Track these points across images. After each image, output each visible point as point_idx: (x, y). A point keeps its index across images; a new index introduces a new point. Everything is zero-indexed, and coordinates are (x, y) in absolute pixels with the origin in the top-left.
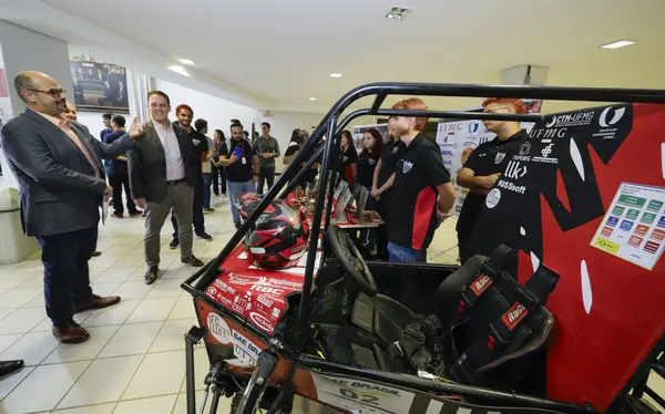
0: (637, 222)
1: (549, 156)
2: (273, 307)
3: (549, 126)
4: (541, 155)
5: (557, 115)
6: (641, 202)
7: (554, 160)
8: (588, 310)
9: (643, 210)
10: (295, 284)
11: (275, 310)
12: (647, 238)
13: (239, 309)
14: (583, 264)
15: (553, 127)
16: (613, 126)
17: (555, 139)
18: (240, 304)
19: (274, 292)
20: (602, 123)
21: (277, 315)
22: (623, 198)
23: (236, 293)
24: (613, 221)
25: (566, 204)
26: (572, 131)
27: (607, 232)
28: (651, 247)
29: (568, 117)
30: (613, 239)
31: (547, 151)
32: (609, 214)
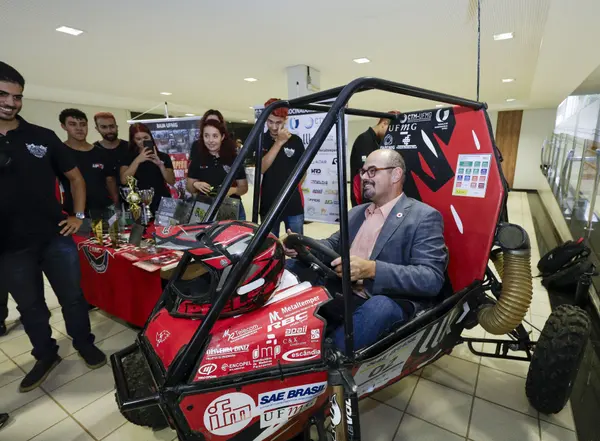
0: (471, 175)
1: (410, 144)
2: (309, 330)
3: (403, 122)
4: (403, 144)
5: (407, 114)
6: (471, 163)
7: (414, 147)
8: (462, 231)
9: (473, 167)
10: (312, 301)
11: (313, 332)
12: (478, 182)
13: (266, 363)
14: (452, 207)
15: (406, 123)
16: (445, 121)
17: (410, 132)
18: (262, 356)
19: (298, 317)
20: (439, 120)
21: (317, 336)
22: (462, 164)
23: (252, 348)
24: (460, 177)
25: (430, 174)
26: (421, 125)
27: (459, 184)
28: (481, 186)
29: (416, 116)
30: (463, 187)
31: (406, 140)
32: (457, 175)
